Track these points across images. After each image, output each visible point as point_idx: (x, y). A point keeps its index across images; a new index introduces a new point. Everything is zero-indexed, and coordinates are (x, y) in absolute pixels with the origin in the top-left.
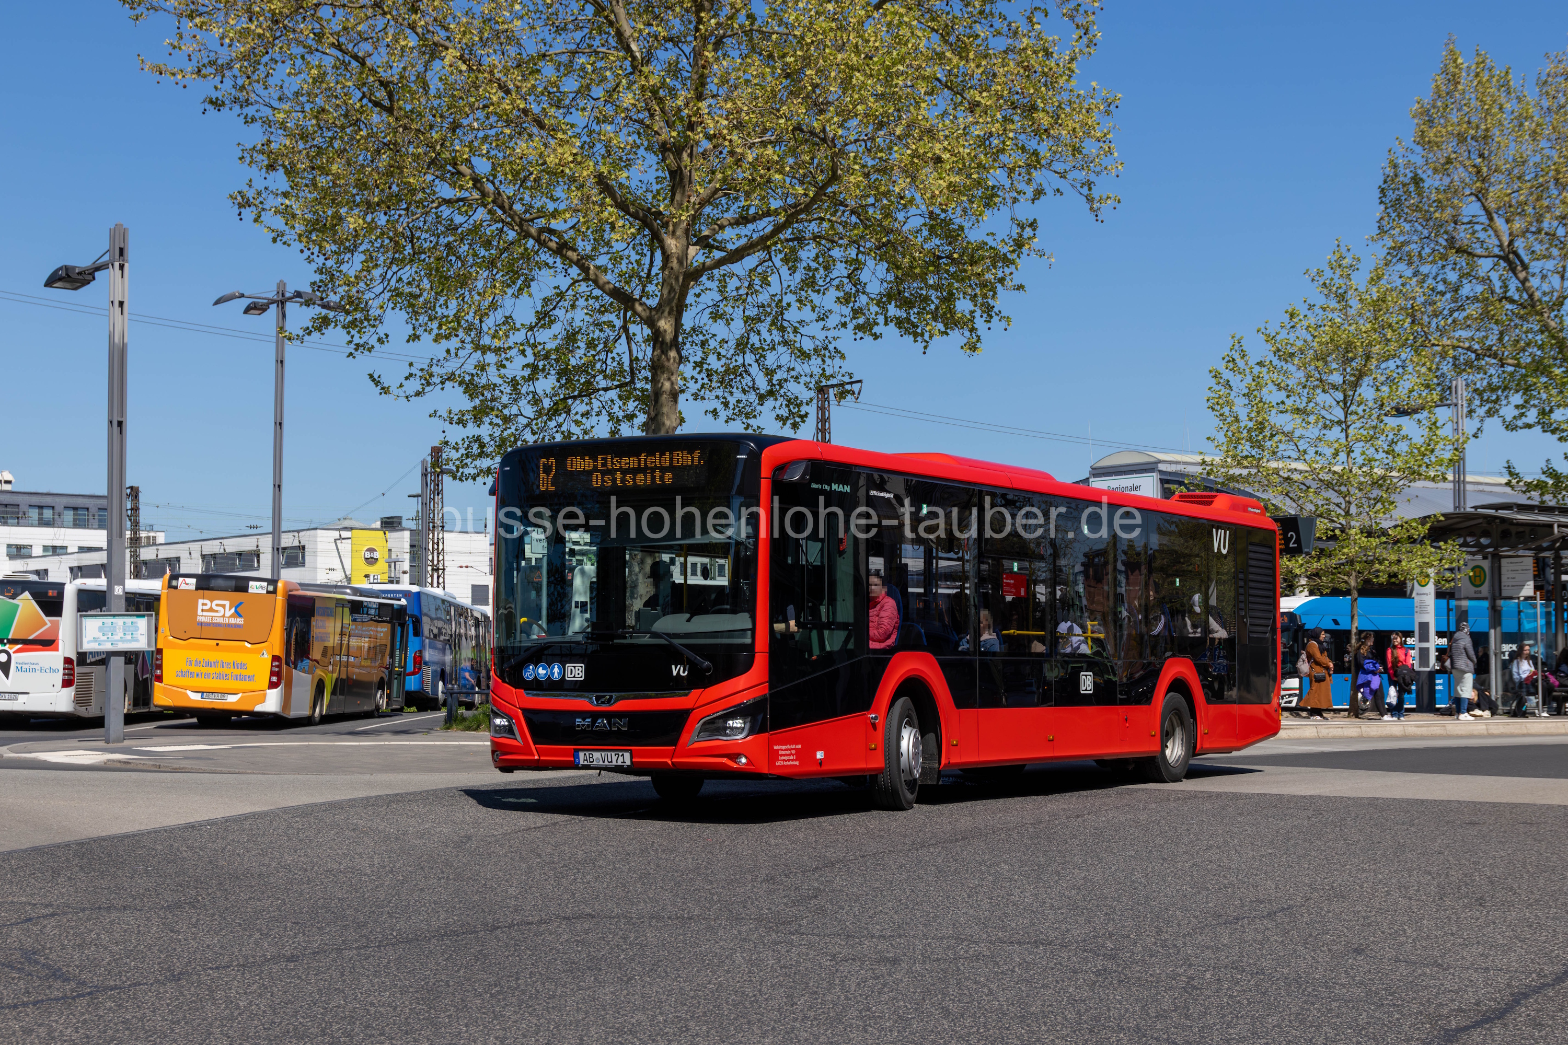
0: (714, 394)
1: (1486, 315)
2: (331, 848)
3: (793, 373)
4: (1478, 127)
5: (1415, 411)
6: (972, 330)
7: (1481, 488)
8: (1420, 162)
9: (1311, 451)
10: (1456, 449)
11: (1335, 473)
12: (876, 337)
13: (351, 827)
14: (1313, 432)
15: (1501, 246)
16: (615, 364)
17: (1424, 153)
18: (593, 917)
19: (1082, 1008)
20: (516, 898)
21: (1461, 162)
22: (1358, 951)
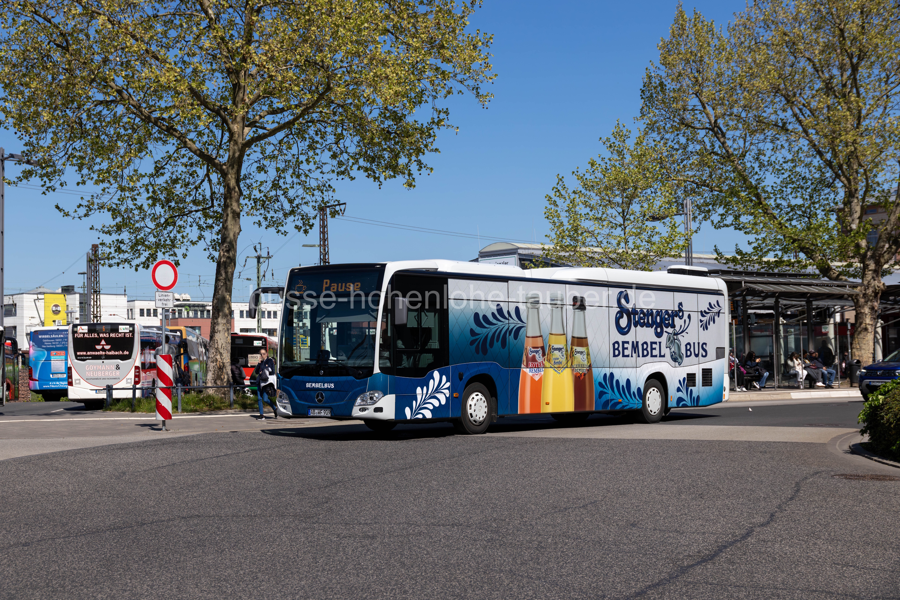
0: (258, 212)
1: (702, 164)
2: (43, 481)
3: (304, 201)
4: (696, 55)
5: (663, 218)
6: (410, 174)
7: (701, 261)
8: (664, 75)
9: (605, 241)
10: (686, 240)
11: (618, 254)
12: (352, 179)
13: (54, 469)
14: (606, 231)
15: (710, 123)
16: (201, 196)
17: (666, 70)
18: (199, 516)
19: (480, 560)
20: (154, 507)
21: (687, 75)
22: (634, 525)
